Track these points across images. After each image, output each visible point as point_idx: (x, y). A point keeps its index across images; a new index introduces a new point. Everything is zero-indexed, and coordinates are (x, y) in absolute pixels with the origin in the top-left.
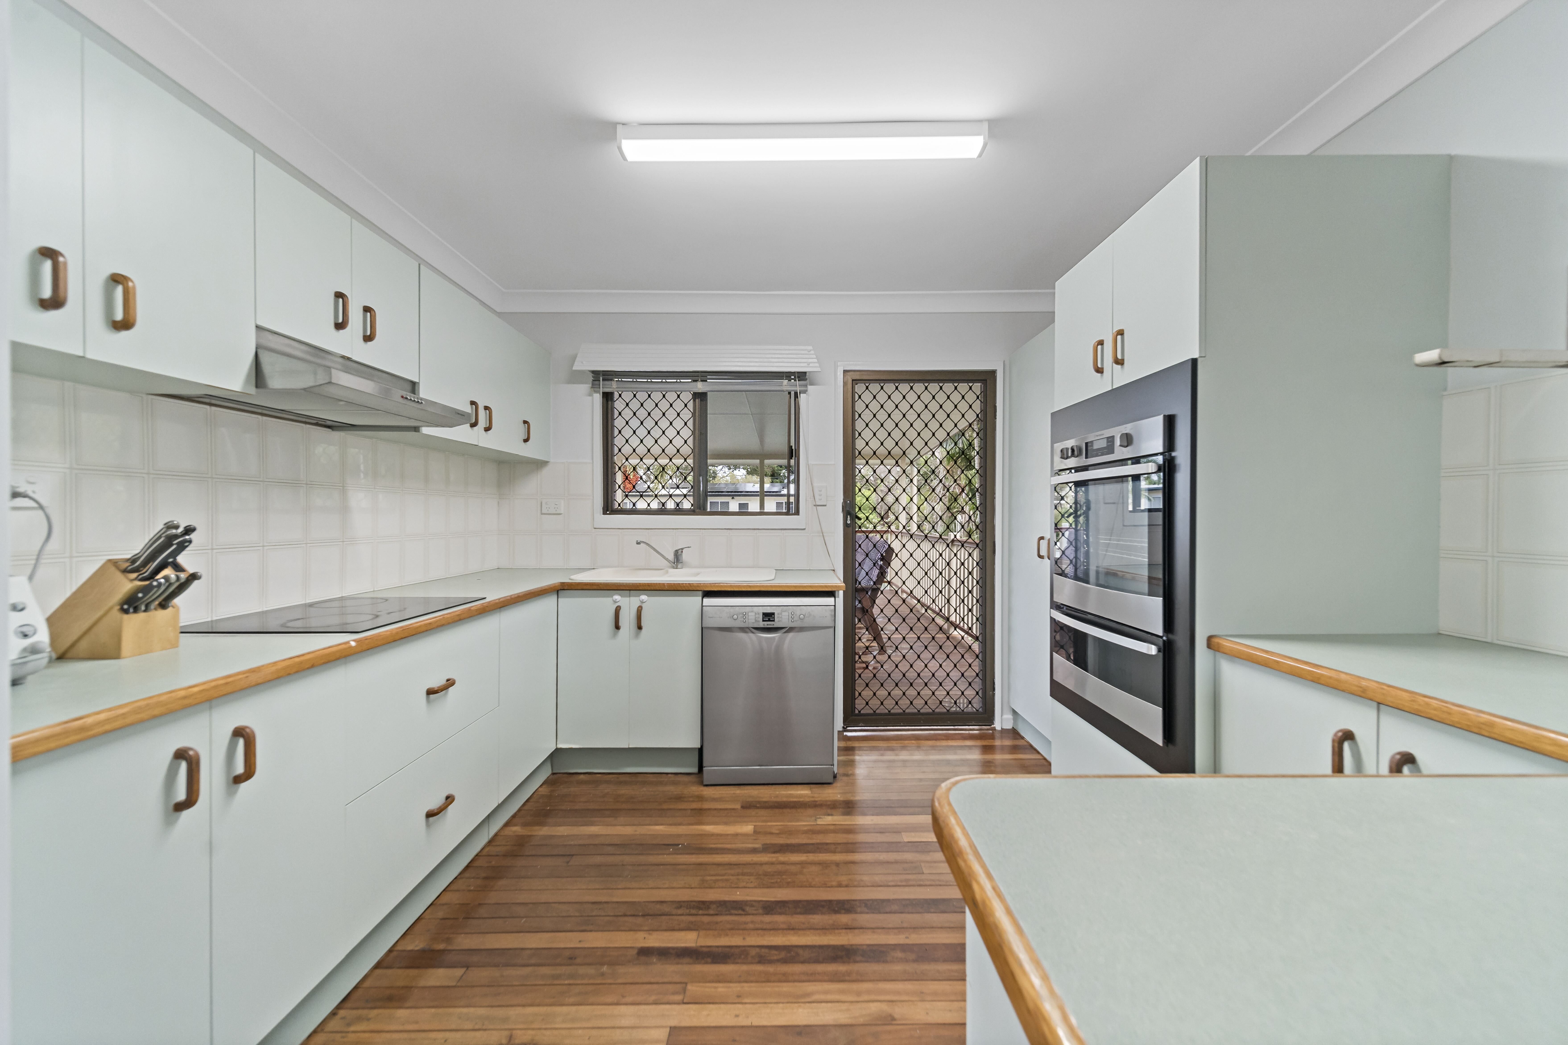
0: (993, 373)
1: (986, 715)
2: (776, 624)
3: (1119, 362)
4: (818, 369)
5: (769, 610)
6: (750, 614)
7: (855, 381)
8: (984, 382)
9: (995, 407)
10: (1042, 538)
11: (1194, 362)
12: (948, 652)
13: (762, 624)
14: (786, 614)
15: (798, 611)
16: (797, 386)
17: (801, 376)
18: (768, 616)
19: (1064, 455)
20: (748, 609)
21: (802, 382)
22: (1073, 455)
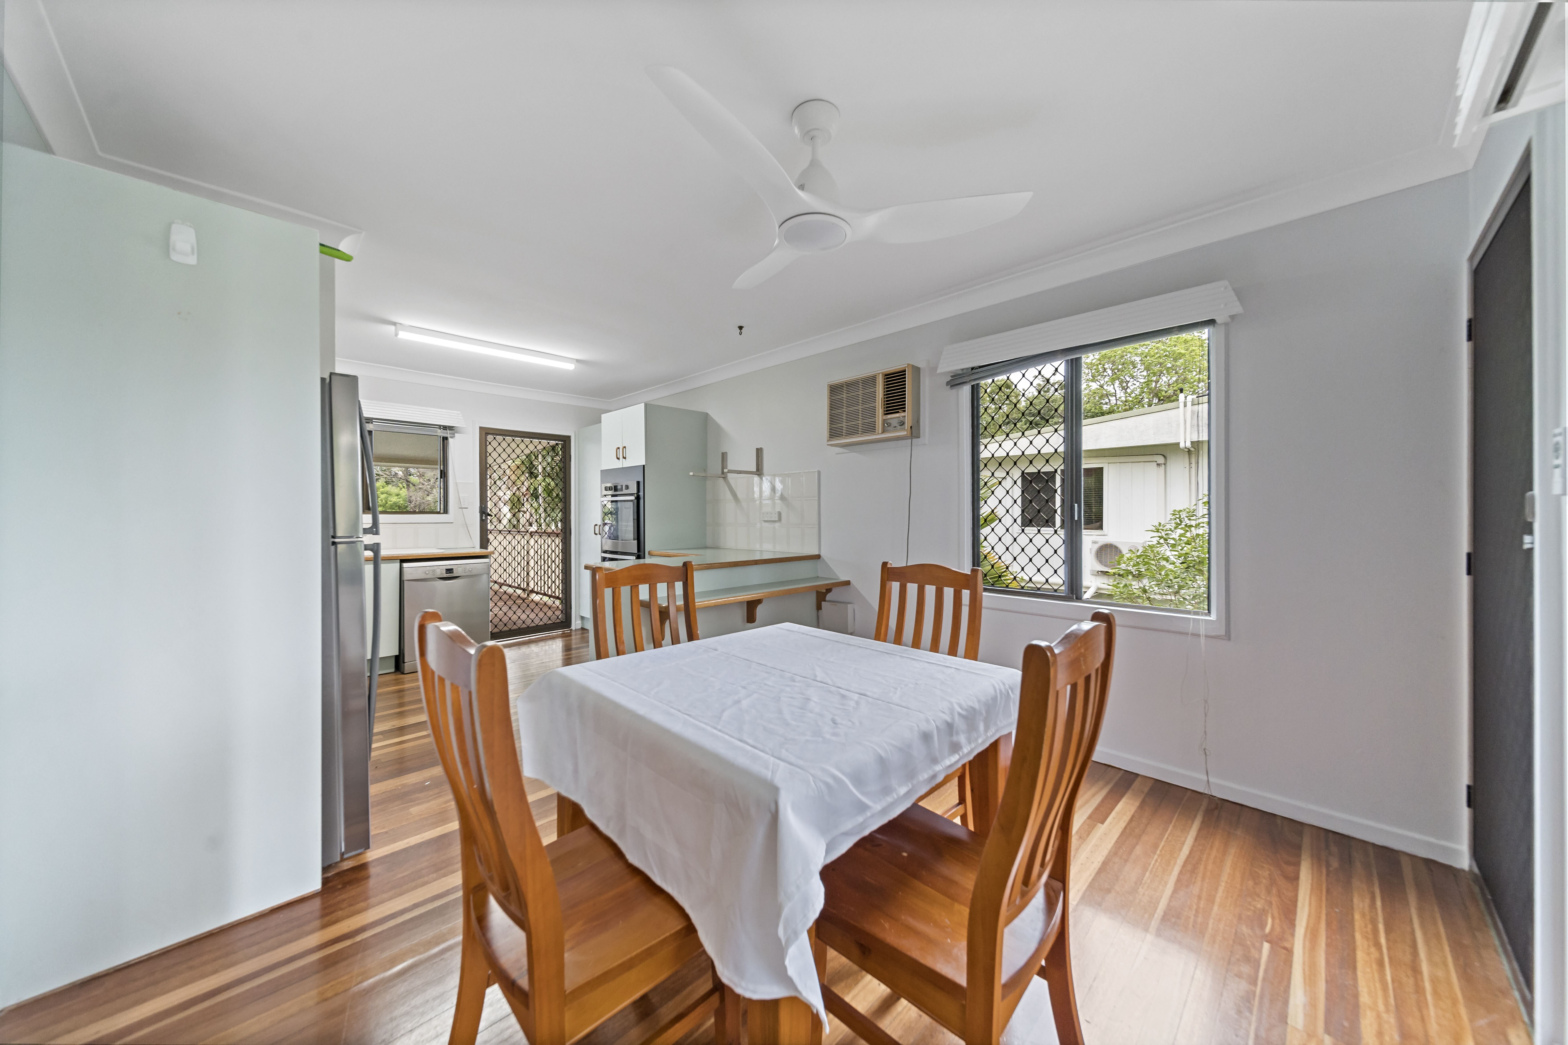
0: (569, 437)
1: (566, 623)
2: (454, 575)
3: (624, 458)
4: (465, 426)
5: (449, 567)
6: (437, 570)
7: (487, 434)
8: (564, 441)
9: (570, 456)
10: (596, 525)
11: (644, 466)
12: (532, 608)
13: (445, 575)
14: (461, 569)
15: (468, 567)
16: (447, 434)
17: (451, 428)
18: (449, 571)
19: (606, 489)
20: (435, 568)
21: (451, 431)
22: (609, 490)
